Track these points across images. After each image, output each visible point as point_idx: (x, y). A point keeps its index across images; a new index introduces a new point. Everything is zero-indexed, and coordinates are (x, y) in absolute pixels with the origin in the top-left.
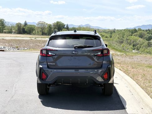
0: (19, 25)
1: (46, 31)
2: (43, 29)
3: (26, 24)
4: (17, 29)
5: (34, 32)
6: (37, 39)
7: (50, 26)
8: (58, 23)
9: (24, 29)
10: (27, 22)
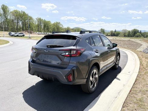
0: (112, 32)
1: (126, 34)
2: (125, 33)
3: (115, 31)
4: (110, 34)
5: (120, 35)
6: (117, 39)
7: (129, 32)
8: (134, 29)
9: (114, 34)
10: (116, 30)
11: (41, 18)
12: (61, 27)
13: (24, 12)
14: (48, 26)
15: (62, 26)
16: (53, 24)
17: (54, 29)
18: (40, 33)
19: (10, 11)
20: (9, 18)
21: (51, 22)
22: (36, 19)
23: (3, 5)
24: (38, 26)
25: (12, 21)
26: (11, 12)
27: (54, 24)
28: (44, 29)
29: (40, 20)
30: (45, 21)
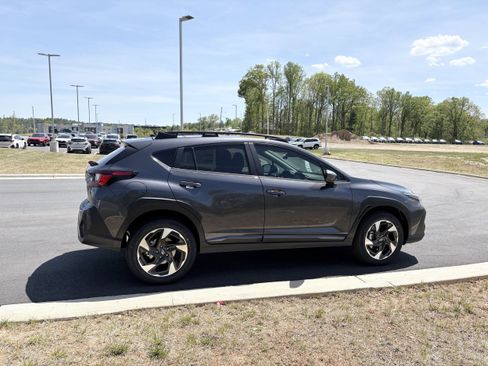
11: (396, 90)
12: (472, 114)
13: (342, 77)
14: (416, 116)
15: (477, 111)
16: (439, 105)
17: (439, 123)
18: (382, 138)
19: (304, 79)
20: (299, 96)
21: (433, 100)
22: (379, 93)
23: (290, 64)
24: (382, 115)
25: (308, 105)
26: (307, 81)
27: (441, 108)
28: (403, 124)
29: (390, 97)
30: (407, 97)
